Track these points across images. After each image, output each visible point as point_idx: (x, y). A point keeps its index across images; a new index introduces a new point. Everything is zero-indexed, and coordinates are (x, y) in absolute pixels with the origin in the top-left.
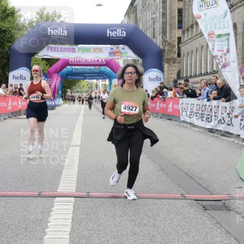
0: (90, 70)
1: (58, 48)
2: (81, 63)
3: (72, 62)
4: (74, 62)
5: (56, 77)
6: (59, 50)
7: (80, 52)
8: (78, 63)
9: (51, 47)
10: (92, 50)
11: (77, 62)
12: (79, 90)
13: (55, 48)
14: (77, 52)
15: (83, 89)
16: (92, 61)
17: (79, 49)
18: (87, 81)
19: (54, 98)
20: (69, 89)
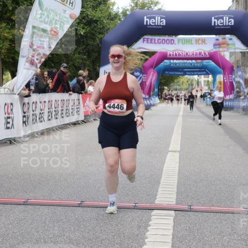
0: (191, 64)
1: (155, 39)
2: (180, 57)
3: (170, 55)
4: (173, 55)
5: (152, 73)
6: (156, 42)
7: (180, 43)
8: (178, 56)
9: (148, 39)
10: (194, 42)
11: (176, 55)
12: (178, 87)
13: (151, 39)
14: (177, 43)
15: (182, 87)
16: (193, 54)
17: (179, 40)
18: (186, 77)
19: (150, 96)
20: (166, 86)
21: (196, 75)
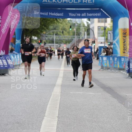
12: (55, 37)
15: (62, 37)
19: (7, 53)
20: (35, 36)
21: (84, 17)
